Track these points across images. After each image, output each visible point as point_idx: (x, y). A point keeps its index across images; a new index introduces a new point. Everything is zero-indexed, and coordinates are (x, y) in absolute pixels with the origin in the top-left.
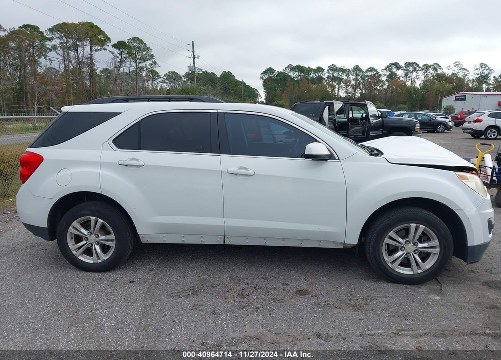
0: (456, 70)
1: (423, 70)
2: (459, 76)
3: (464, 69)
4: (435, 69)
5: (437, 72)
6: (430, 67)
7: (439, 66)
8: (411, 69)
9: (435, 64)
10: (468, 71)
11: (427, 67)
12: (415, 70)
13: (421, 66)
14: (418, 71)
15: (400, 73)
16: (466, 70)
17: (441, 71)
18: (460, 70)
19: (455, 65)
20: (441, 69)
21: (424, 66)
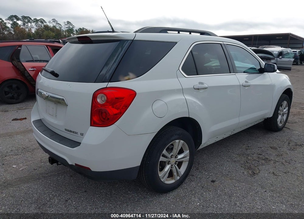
0: (54, 24)
1: (34, 22)
2: (57, 28)
3: (59, 24)
4: (42, 22)
5: (43, 24)
6: (38, 20)
7: (44, 20)
8: (26, 21)
9: (41, 19)
10: (61, 25)
11: (36, 21)
12: (29, 22)
13: (33, 19)
14: (31, 22)
15: (20, 22)
16: (60, 24)
17: (46, 24)
18: (56, 24)
19: (53, 21)
20: (46, 22)
21: (34, 19)
